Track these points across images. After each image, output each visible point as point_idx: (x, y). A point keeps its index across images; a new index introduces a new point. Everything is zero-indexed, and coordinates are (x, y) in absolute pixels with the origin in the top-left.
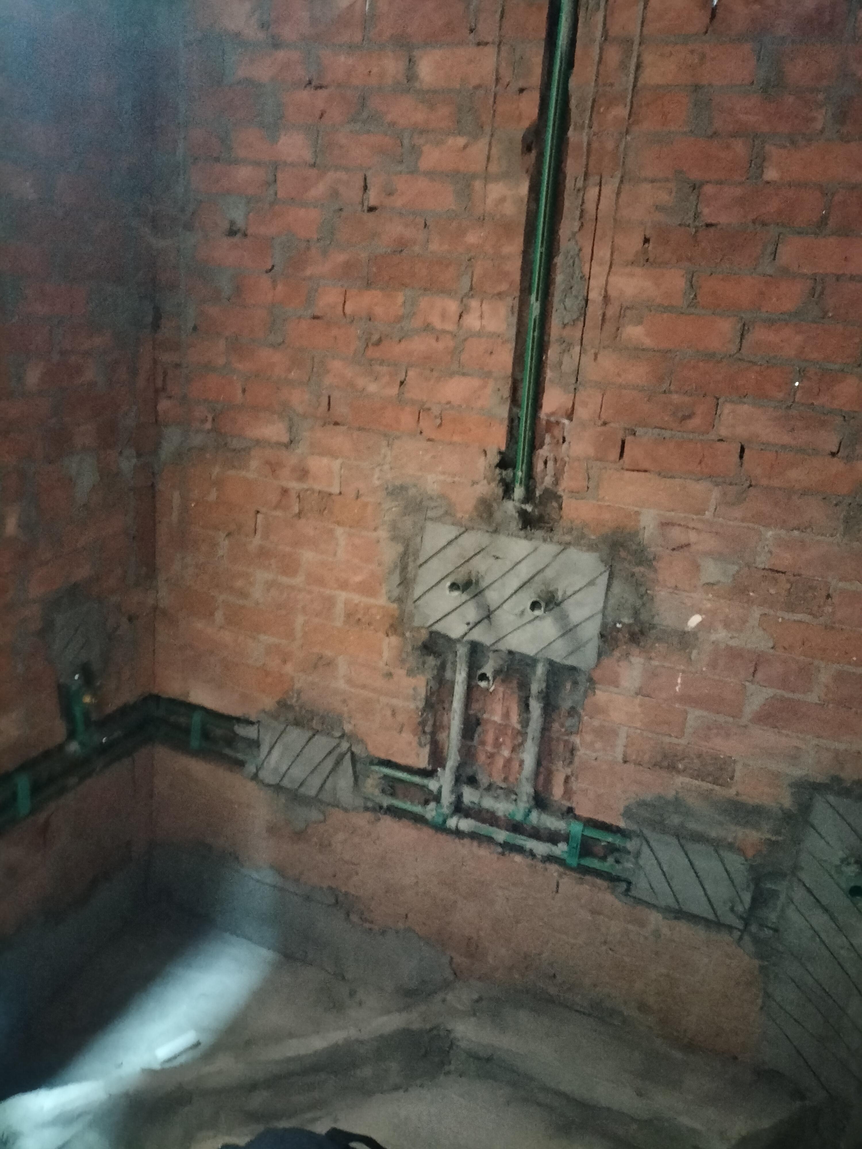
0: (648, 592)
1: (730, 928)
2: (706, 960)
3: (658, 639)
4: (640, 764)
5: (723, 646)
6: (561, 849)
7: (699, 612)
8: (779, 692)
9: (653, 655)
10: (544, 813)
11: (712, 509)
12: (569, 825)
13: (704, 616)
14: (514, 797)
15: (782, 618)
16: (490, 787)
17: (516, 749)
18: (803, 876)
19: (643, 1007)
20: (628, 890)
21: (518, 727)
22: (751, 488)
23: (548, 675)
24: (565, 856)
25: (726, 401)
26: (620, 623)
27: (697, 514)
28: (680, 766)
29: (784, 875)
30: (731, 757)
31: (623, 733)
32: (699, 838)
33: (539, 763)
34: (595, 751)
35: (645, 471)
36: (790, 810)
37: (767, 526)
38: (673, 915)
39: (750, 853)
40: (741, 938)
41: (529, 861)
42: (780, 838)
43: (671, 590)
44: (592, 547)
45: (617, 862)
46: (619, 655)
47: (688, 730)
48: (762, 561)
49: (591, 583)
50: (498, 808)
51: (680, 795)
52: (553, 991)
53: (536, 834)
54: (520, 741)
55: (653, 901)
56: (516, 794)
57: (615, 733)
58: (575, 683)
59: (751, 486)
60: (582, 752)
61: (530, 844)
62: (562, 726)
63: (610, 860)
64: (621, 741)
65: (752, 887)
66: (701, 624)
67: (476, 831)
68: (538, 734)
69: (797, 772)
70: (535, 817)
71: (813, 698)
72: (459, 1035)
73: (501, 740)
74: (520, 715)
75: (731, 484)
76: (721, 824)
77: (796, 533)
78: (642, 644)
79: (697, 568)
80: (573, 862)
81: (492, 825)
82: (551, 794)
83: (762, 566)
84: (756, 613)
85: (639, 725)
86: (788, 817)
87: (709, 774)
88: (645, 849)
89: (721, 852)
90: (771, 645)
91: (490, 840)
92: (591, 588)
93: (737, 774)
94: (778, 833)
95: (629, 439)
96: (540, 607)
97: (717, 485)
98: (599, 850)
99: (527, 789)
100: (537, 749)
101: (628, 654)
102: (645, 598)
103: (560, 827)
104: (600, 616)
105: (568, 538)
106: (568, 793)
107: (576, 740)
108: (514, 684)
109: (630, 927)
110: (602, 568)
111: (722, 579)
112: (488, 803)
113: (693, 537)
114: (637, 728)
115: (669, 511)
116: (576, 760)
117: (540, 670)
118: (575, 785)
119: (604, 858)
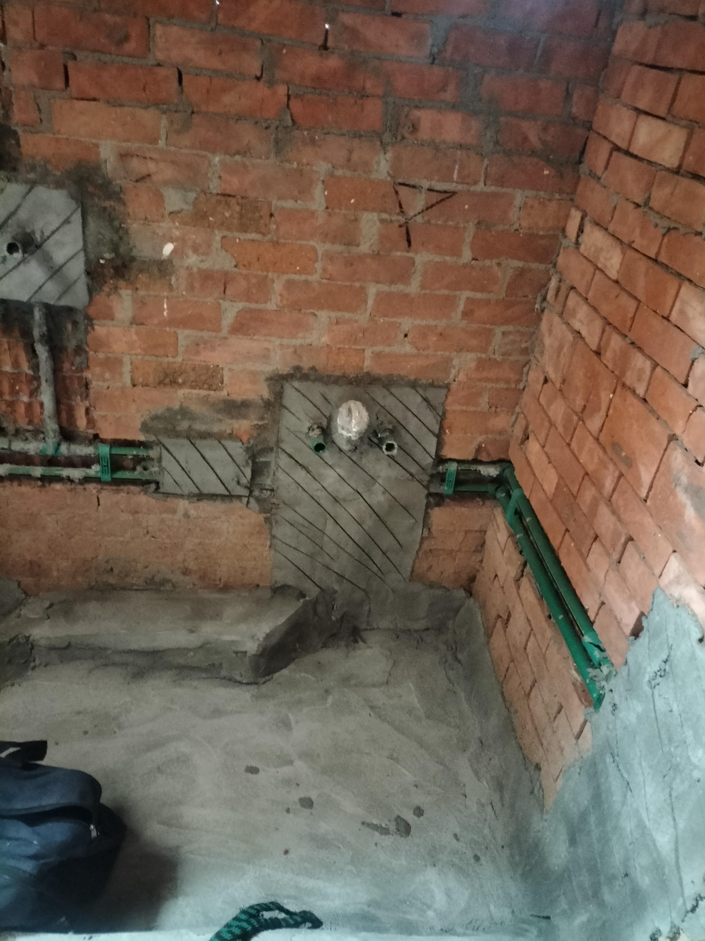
0: (123, 225)
1: (239, 497)
2: (226, 524)
3: (141, 271)
4: (147, 385)
5: (195, 270)
6: (94, 470)
7: (171, 240)
8: (248, 305)
9: (138, 286)
10: (73, 444)
11: (163, 138)
12: (96, 448)
13: (175, 244)
14: (42, 436)
15: (239, 239)
16: (17, 433)
17: (34, 392)
18: (283, 446)
19: (186, 572)
20: (158, 488)
21: (30, 372)
22: (194, 116)
23: (46, 319)
24: (99, 475)
25: (157, 22)
26: (103, 259)
27: (151, 144)
28: (180, 381)
29: (272, 449)
30: (218, 366)
31: (126, 360)
32: (205, 436)
33: (58, 401)
34: (104, 380)
35: (94, 100)
36: (269, 400)
37: (214, 152)
38: (195, 499)
39: (245, 438)
40: (248, 502)
41: (69, 486)
42: (266, 422)
43: (142, 222)
44: (59, 185)
45: (145, 469)
46: (108, 290)
47: (181, 349)
48: (215, 186)
49: (67, 221)
50: (28, 449)
51: (184, 405)
52: (112, 580)
53: (71, 463)
54: (36, 385)
55: (179, 491)
56: (43, 433)
57: (119, 362)
58: (75, 324)
59: (193, 113)
60: (94, 384)
61: (66, 472)
62: (72, 364)
63: (139, 468)
64: (127, 368)
65: (250, 462)
66: (174, 252)
67: (14, 472)
68: (50, 375)
69: (268, 369)
70: (64, 449)
71: (271, 306)
72: (37, 637)
73: (17, 388)
74: (29, 362)
75: (176, 111)
76: (220, 421)
77: (238, 158)
78: (127, 277)
79: (160, 198)
80: (107, 477)
81: (28, 464)
82: (76, 426)
83: (215, 192)
84: (218, 236)
85: (139, 351)
86: (268, 405)
87: (204, 383)
88: (165, 453)
89: (223, 442)
90: (234, 263)
91: (29, 477)
92: (66, 228)
93: (226, 379)
94: (262, 418)
95: (71, 64)
96: (17, 250)
97: (164, 113)
98: (128, 463)
99: (51, 426)
100: (52, 389)
101: (116, 288)
102: (121, 232)
103: (89, 452)
104: (82, 255)
105: (32, 176)
106: (91, 422)
107: (88, 375)
108: (17, 333)
109: (165, 516)
110: (73, 205)
111: (185, 207)
112: (18, 446)
113: (152, 166)
114: (137, 355)
115: (125, 141)
116: (91, 391)
117: (37, 314)
118: (96, 414)
119: (134, 469)
